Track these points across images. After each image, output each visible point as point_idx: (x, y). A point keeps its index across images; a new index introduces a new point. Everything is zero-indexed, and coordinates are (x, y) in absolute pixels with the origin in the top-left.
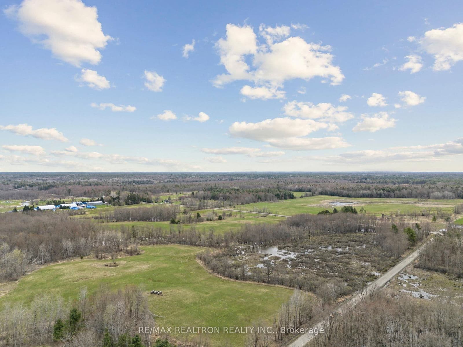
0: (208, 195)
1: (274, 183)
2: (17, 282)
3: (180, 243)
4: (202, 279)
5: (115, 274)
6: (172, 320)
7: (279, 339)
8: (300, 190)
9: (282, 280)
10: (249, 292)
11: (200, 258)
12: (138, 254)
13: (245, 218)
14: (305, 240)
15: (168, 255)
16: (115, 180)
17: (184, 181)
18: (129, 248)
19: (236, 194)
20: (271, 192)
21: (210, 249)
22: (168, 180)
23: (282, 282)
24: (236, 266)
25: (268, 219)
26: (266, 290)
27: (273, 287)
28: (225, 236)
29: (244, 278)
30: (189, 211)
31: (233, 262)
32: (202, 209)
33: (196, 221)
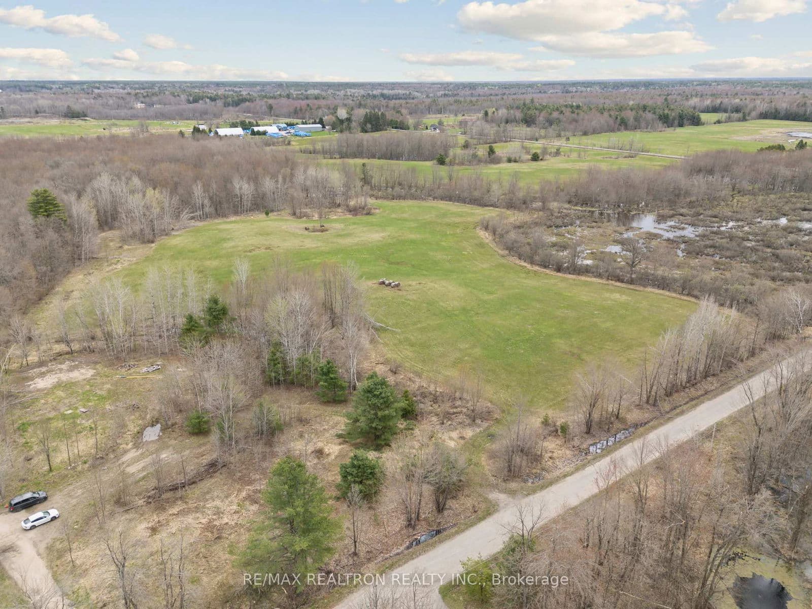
0: (515, 117)
1: (658, 97)
2: (153, 245)
3: (449, 198)
4: (485, 266)
5: (319, 244)
6: (412, 337)
7: (647, 402)
8: (715, 110)
9: (664, 278)
10: (585, 298)
11: (486, 228)
12: (368, 214)
13: (589, 159)
14: (723, 203)
15: (424, 219)
16: (349, 91)
17: (472, 95)
18: (352, 203)
19: (573, 115)
20: (649, 111)
21: (508, 212)
22: (443, 92)
23: (663, 284)
24: (561, 247)
25: (636, 162)
26: (624, 298)
27: (640, 291)
28: (542, 190)
29: (574, 270)
30: (474, 145)
31: (554, 239)
32: (502, 141)
33: (486, 162)
